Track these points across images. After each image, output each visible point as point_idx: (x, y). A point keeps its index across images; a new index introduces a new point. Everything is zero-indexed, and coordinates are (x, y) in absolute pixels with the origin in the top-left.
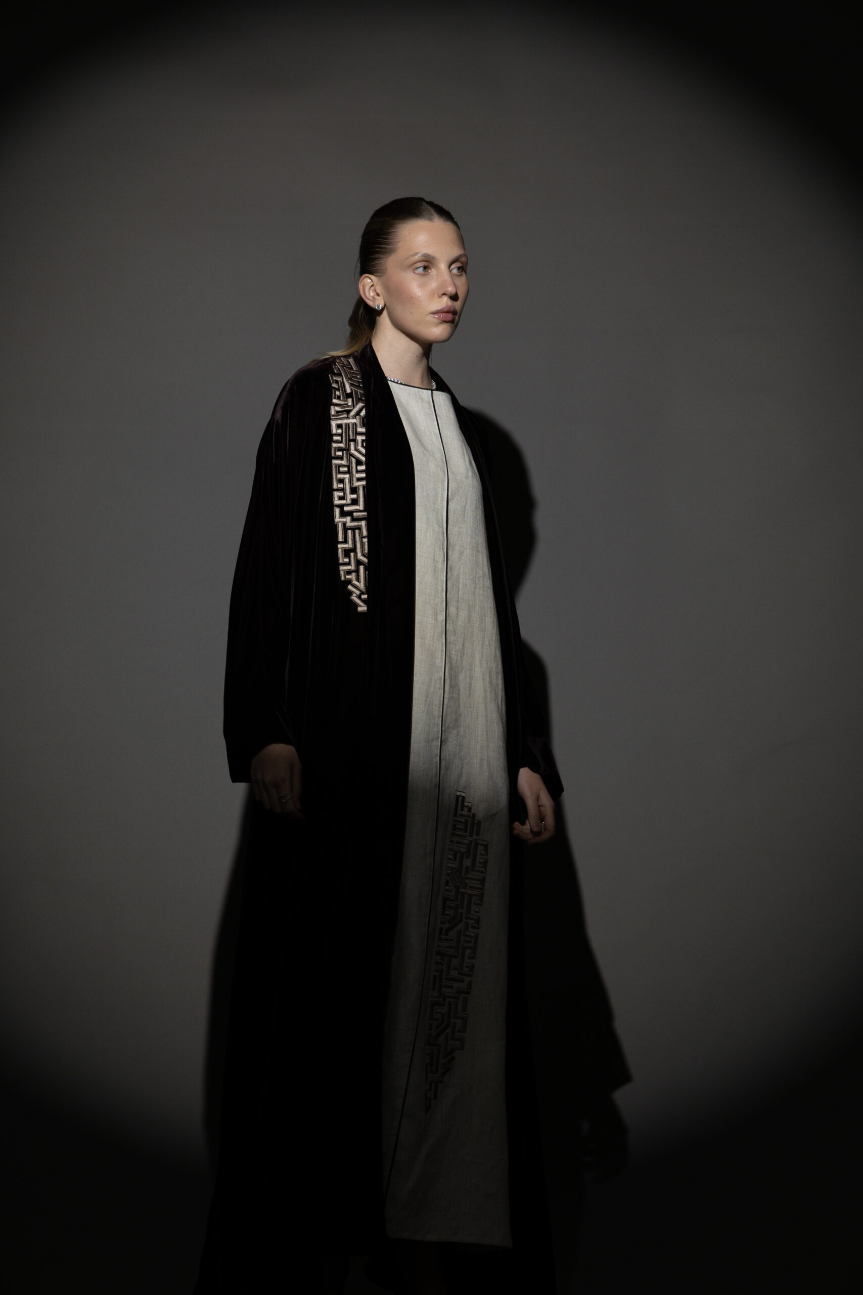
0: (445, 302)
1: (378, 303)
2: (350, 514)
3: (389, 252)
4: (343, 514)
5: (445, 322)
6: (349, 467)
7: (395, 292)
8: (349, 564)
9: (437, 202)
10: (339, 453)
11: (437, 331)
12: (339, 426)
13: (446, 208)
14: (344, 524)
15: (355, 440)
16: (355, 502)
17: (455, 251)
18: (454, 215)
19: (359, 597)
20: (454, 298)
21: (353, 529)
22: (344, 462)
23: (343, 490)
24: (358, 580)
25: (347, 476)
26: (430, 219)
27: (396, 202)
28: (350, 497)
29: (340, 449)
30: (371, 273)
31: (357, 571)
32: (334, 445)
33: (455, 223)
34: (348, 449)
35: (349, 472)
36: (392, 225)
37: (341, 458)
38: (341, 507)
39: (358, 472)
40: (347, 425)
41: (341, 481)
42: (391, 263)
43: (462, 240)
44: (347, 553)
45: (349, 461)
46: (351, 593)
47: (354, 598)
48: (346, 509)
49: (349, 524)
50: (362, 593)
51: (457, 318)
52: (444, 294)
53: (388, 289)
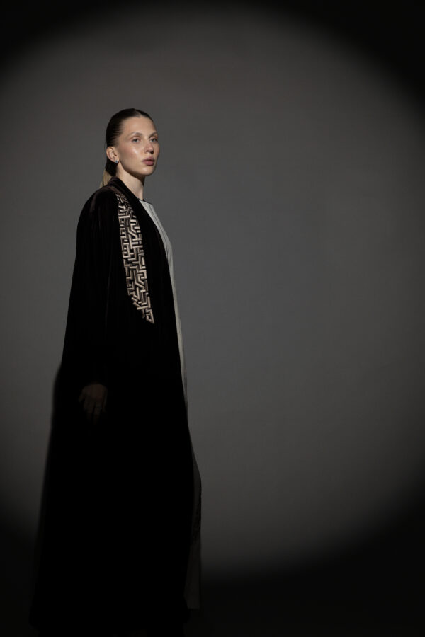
0: (148, 155)
1: (117, 159)
2: (131, 262)
3: (119, 134)
4: (128, 262)
5: (149, 165)
6: (128, 239)
7: (124, 153)
8: (131, 287)
9: (141, 110)
10: (123, 233)
11: (146, 170)
12: (123, 219)
13: (145, 112)
14: (128, 268)
15: (129, 226)
16: (133, 256)
17: (152, 131)
18: (150, 115)
19: (137, 303)
20: (152, 153)
21: (132, 270)
22: (125, 237)
23: (126, 251)
24: (136, 294)
25: (128, 244)
26: (139, 117)
27: (122, 112)
28: (130, 254)
29: (124, 231)
30: (112, 145)
31: (135, 290)
32: (121, 229)
33: (151, 119)
34: (127, 231)
35: (128, 242)
36: (120, 122)
37: (124, 235)
38: (127, 259)
39: (133, 241)
40: (126, 219)
41: (126, 246)
42: (121, 139)
43: (155, 127)
44: (131, 281)
45: (128, 236)
46: (133, 301)
47: (135, 303)
48: (129, 260)
49: (131, 267)
50: (139, 301)
51: (155, 163)
52: (148, 151)
53: (120, 152)
